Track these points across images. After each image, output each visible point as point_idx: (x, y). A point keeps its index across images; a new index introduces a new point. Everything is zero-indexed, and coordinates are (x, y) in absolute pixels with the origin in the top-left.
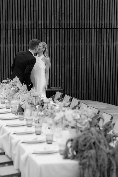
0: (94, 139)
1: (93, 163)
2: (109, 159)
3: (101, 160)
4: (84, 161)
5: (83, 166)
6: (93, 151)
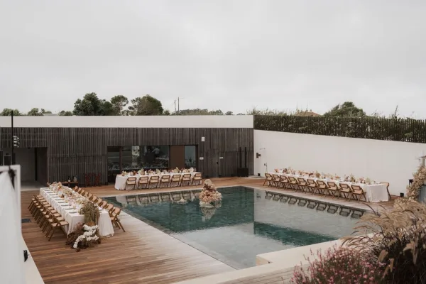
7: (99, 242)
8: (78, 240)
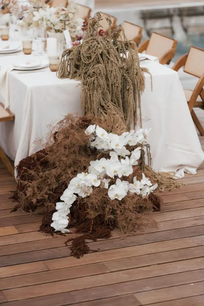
0: (100, 48)
1: (102, 81)
2: (123, 76)
3: (112, 78)
4: (89, 80)
5: (89, 87)
6: (101, 66)
7: (154, 203)
8: (68, 197)
